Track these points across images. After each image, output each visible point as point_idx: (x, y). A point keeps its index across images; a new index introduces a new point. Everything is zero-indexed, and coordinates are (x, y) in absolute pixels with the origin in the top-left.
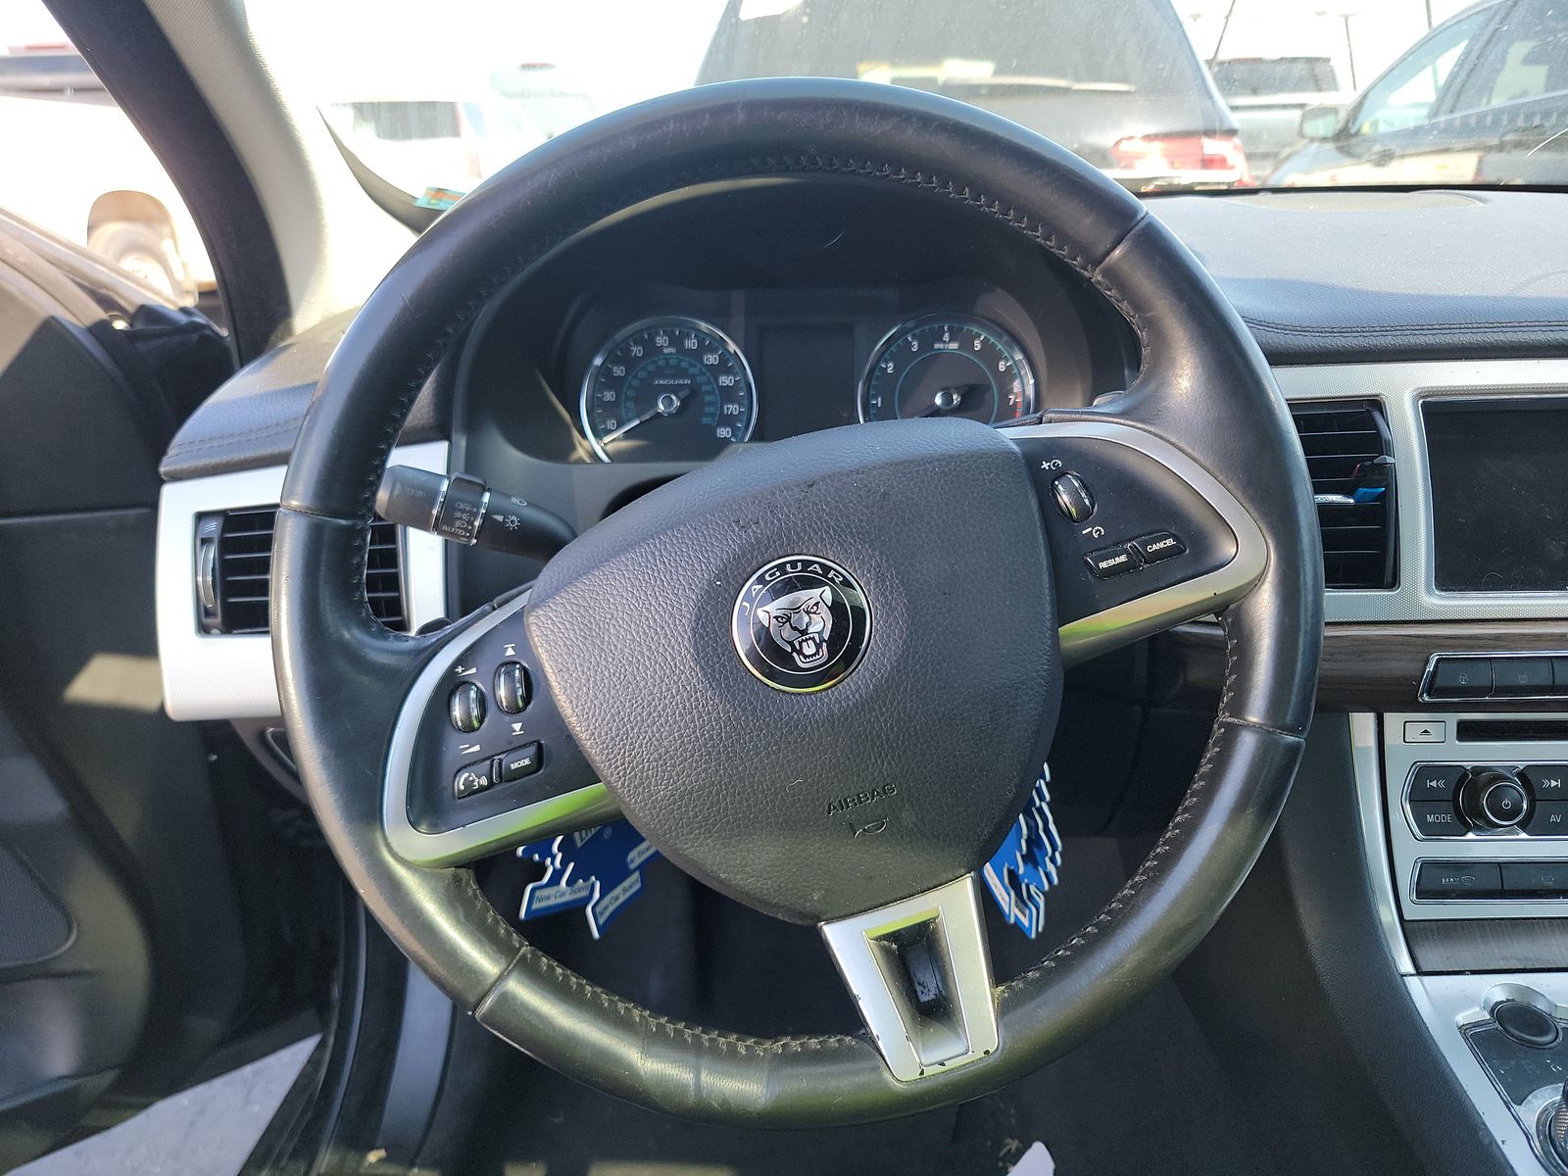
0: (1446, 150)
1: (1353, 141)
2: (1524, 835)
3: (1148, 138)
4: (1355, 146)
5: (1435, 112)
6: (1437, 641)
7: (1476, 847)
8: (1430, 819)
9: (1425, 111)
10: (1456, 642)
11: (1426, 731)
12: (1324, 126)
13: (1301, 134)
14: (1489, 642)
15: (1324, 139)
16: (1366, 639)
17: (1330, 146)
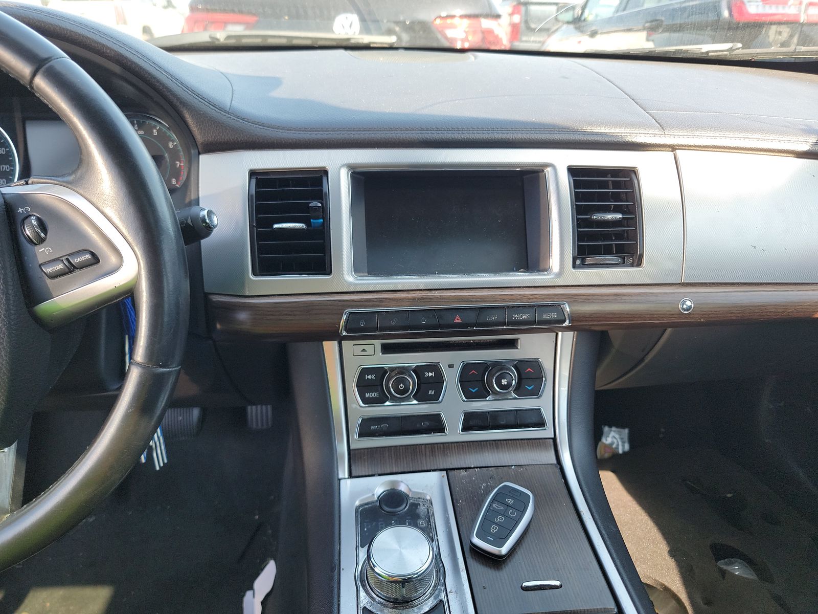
0: (629, 30)
1: (583, 24)
2: (415, 402)
3: (462, 17)
4: (584, 26)
5: (617, 11)
6: (349, 303)
7: (389, 409)
8: (367, 395)
9: (613, 10)
10: (358, 303)
11: (364, 350)
12: (569, 16)
13: (556, 19)
14: (375, 303)
15: (568, 23)
16: (312, 303)
17: (571, 27)
